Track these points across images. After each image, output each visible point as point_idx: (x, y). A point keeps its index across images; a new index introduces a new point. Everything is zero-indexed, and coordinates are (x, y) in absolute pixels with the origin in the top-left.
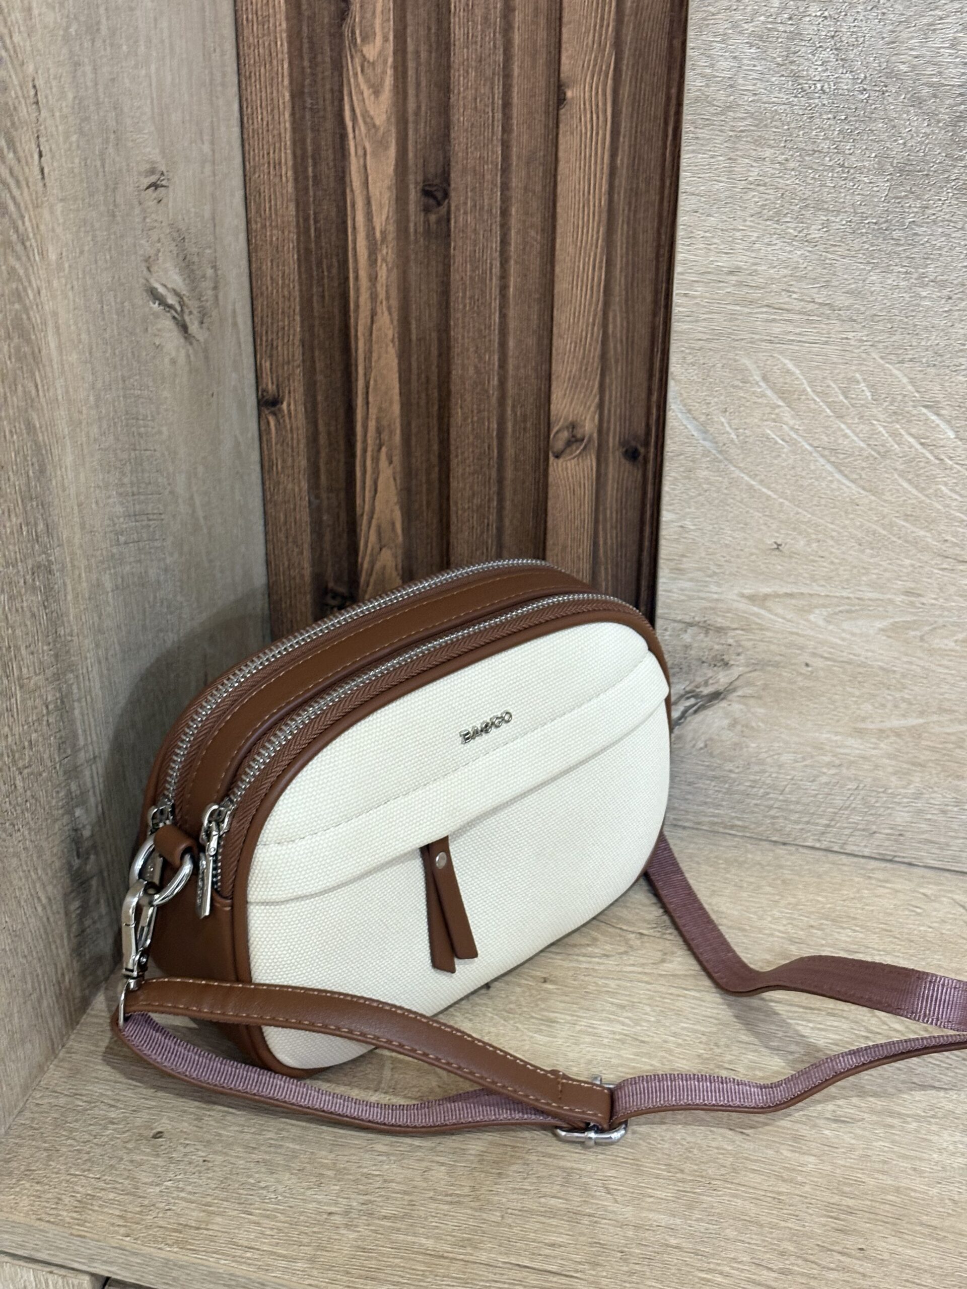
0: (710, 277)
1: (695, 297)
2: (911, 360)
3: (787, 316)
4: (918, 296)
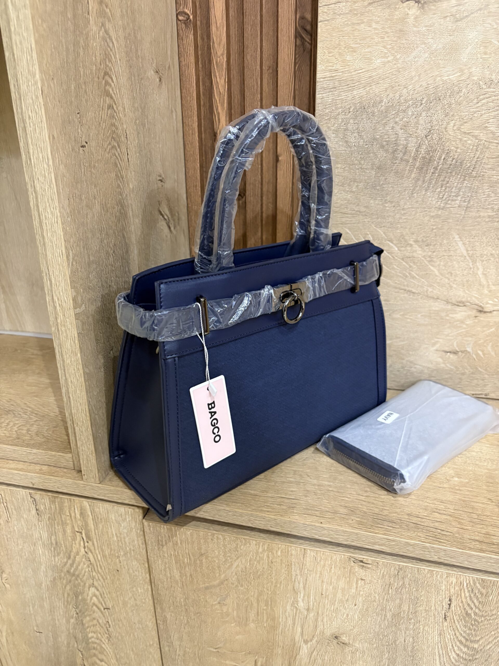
2: (384, 227)
3: (347, 215)
4: (385, 206)
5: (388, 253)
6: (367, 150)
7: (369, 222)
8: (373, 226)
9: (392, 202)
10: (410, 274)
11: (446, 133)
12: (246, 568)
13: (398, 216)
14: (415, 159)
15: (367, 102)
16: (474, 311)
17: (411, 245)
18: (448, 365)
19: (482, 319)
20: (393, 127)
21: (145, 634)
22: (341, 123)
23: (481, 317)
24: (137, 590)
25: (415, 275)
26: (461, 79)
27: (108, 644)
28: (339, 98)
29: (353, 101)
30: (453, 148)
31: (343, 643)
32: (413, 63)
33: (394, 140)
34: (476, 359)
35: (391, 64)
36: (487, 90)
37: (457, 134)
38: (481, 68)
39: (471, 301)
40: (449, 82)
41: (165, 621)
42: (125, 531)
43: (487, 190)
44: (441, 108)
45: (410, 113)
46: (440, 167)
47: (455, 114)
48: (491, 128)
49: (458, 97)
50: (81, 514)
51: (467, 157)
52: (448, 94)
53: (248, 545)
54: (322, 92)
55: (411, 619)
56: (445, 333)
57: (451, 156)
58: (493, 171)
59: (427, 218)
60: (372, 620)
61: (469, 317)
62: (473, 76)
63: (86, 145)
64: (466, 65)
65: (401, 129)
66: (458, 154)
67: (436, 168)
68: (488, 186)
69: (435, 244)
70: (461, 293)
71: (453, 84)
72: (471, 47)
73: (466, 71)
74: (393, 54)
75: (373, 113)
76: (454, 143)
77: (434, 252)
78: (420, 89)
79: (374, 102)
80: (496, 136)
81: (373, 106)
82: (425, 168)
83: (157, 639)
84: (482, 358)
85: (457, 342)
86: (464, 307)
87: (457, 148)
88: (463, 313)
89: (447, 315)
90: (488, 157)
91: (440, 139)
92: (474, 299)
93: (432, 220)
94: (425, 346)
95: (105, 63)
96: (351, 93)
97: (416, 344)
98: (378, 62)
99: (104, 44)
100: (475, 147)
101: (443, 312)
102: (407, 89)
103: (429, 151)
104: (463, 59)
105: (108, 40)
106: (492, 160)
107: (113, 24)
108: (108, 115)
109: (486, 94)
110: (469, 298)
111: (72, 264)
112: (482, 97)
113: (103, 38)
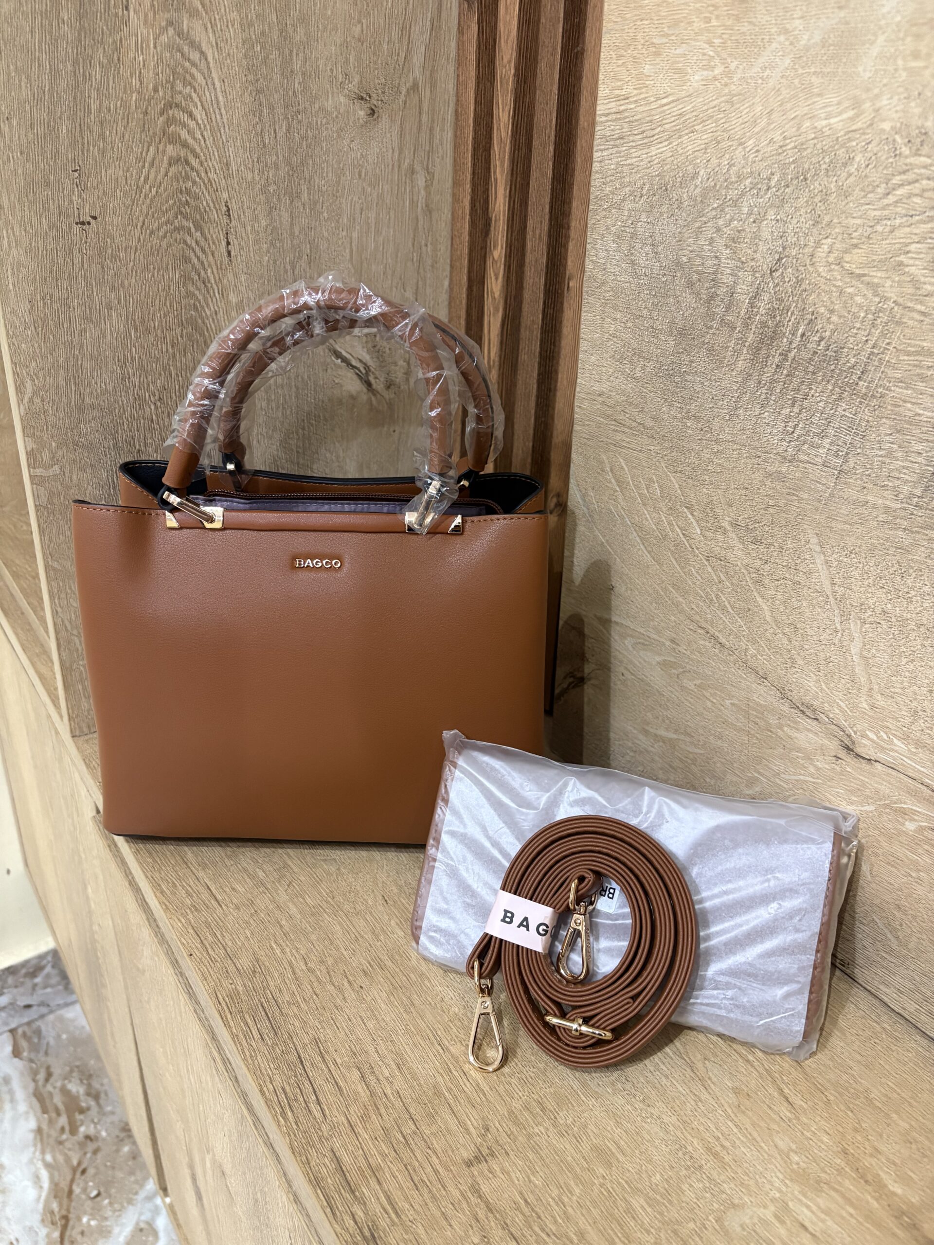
0: (591, 396)
1: (584, 409)
2: (680, 472)
3: (623, 429)
4: (685, 425)
5: (683, 534)
6: (664, 288)
7: (657, 453)
8: (663, 465)
9: (698, 419)
10: (717, 596)
11: (811, 269)
13: (705, 455)
14: (746, 325)
15: (672, 174)
16: (836, 743)
17: (725, 532)
19: (849, 770)
20: (712, 241)
22: (627, 220)
23: (847, 763)
25: (726, 603)
26: (854, 128)
28: (628, 162)
29: (649, 171)
30: (822, 310)
31: (230, 1193)
32: (760, 81)
33: (711, 270)
35: (719, 85)
36: (911, 160)
37: (835, 273)
38: (902, 97)
39: (831, 716)
40: (828, 133)
43: (887, 438)
44: (807, 202)
45: (745, 210)
46: (792, 354)
47: (835, 221)
48: (913, 270)
49: (845, 174)
51: (852, 339)
52: (824, 167)
54: (602, 147)
56: (775, 768)
57: (817, 331)
58: (907, 388)
59: (758, 476)
61: (822, 750)
62: (884, 120)
63: (93, 222)
64: (868, 90)
65: (727, 246)
66: (832, 326)
67: (784, 355)
68: (890, 427)
69: (770, 544)
70: (812, 685)
71: (837, 138)
72: (882, 38)
73: (868, 105)
74: (723, 61)
75: (680, 202)
76: (826, 298)
77: (766, 562)
78: (769, 149)
79: (683, 176)
80: (922, 291)
81: (681, 186)
82: (764, 352)
86: (816, 722)
88: (811, 736)
90: (899, 348)
91: (799, 282)
92: (837, 711)
93: (768, 483)
94: (735, 779)
95: (172, 88)
96: (646, 151)
97: (718, 765)
98: (696, 78)
99: (172, 56)
100: (870, 316)
101: (774, 715)
102: (744, 148)
103: (774, 309)
104: (865, 71)
105: (186, 49)
106: (906, 358)
107: (206, 20)
108: (170, 174)
109: (908, 170)
110: (826, 705)
111: (31, 400)
112: (896, 180)
113: (170, 47)
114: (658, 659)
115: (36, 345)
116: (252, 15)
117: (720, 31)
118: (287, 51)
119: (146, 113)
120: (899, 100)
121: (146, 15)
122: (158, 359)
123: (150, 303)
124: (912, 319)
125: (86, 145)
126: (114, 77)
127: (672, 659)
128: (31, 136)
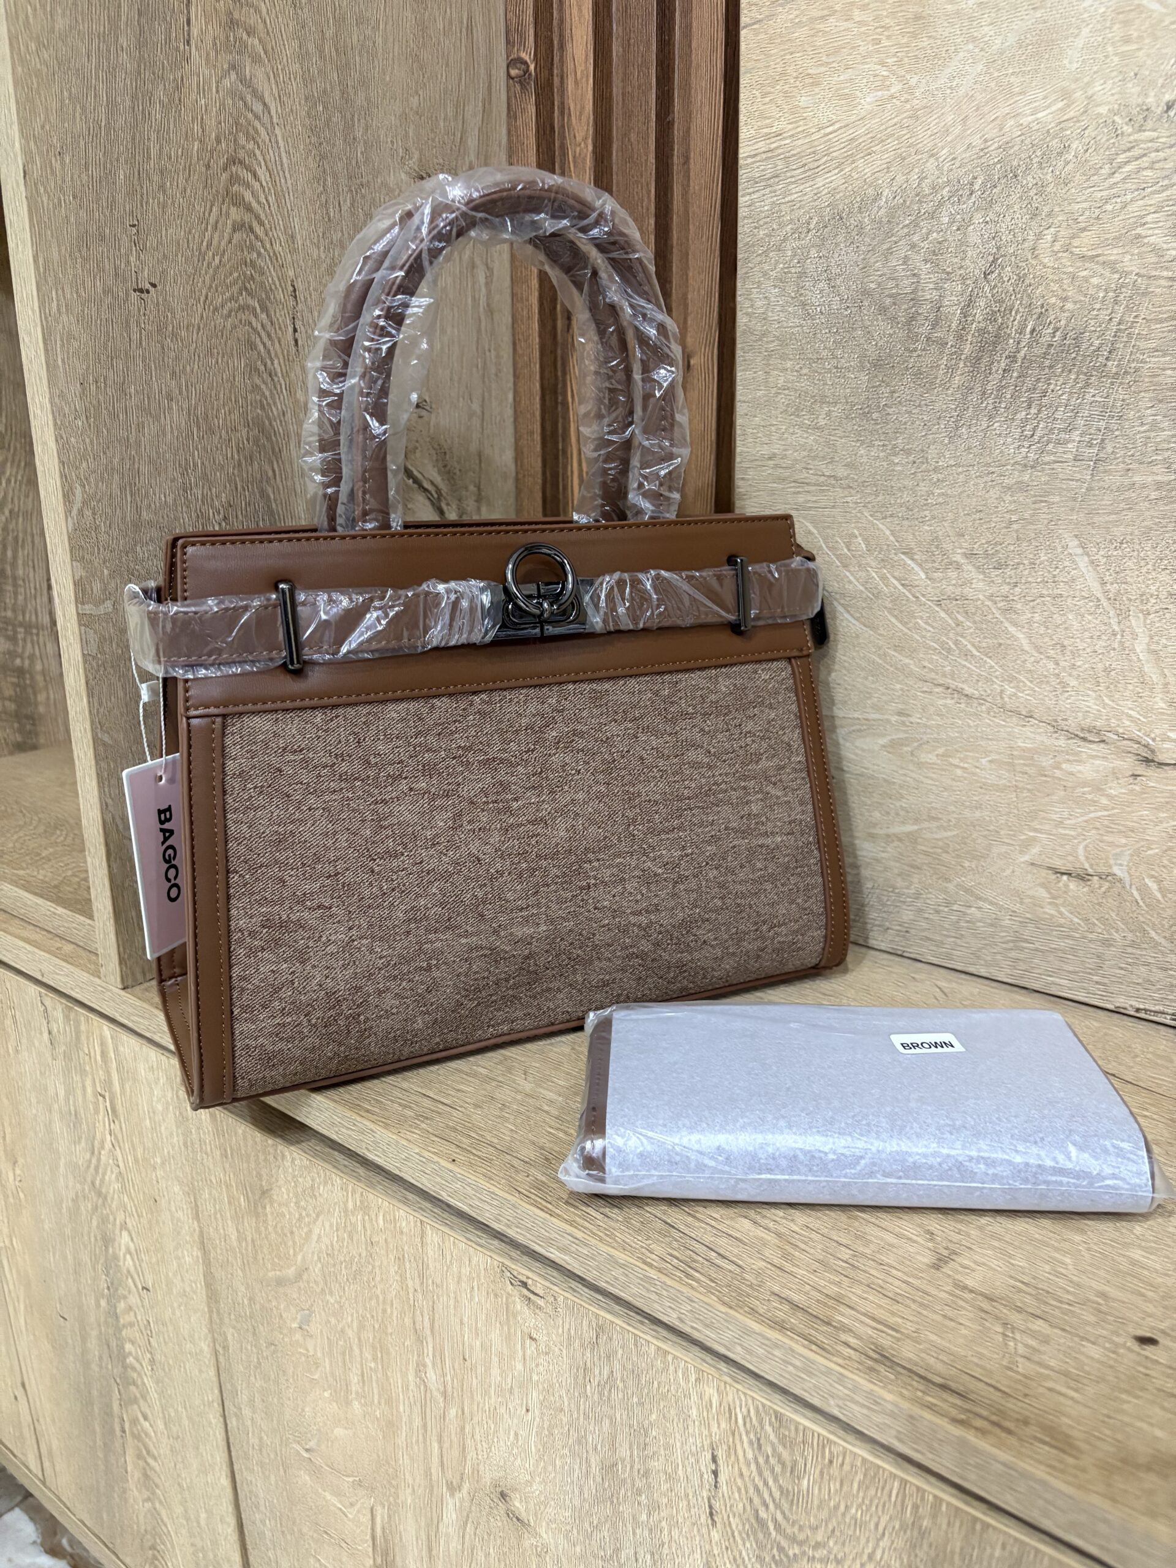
5: (903, 585)
6: (848, 322)
7: (857, 503)
8: (866, 514)
9: (908, 452)
10: (956, 643)
11: (1034, 262)
12: (332, 1245)
13: (923, 488)
14: (960, 338)
15: (846, 201)
16: (1130, 760)
17: (958, 567)
18: (1062, 909)
19: (1152, 784)
20: (905, 261)
21: (201, 1371)
22: (791, 261)
23: (1149, 778)
24: (184, 1257)
25: (969, 647)
26: (1065, 117)
27: (152, 1377)
28: (787, 199)
29: (817, 203)
30: (1053, 300)
31: (518, 1519)
32: (949, 91)
33: (908, 290)
34: (1141, 903)
35: (898, 103)
36: (1136, 136)
37: (1063, 261)
38: (1116, 80)
39: (1121, 730)
40: (1037, 127)
41: (226, 1348)
42: (160, 1107)
43: (1149, 411)
44: (1021, 198)
45: (946, 219)
46: (1022, 354)
47: (1057, 209)
48: (1152, 239)
49: (1061, 164)
50: (104, 1054)
51: (1092, 322)
52: (1035, 160)
53: (329, 1186)
54: (751, 190)
55: (639, 1492)
56: (1054, 817)
57: (1050, 323)
58: (1163, 356)
59: (994, 494)
60: (563, 1468)
61: (1115, 774)
62: (1099, 105)
63: (152, 289)
64: (1077, 80)
65: (926, 261)
66: (1067, 314)
68: (1150, 401)
69: (1018, 564)
70: (1091, 703)
71: (1048, 131)
72: (1087, 30)
73: (1078, 94)
74: (901, 79)
75: (860, 228)
76: (1055, 287)
77: (1016, 585)
78: (968, 155)
79: (862, 200)
80: (1167, 258)
81: (860, 212)
82: (985, 360)
83: (217, 1391)
84: (1158, 901)
85: (1086, 846)
86: (1102, 745)
87: (1065, 299)
88: (1097, 762)
89: (1058, 767)
90: (1148, 318)
91: (1021, 278)
92: (1128, 723)
93: (1008, 498)
94: (1004, 849)
95: (235, 140)
96: (811, 183)
97: (979, 841)
98: (868, 101)
99: (234, 104)
100: (1111, 294)
101: (1046, 755)
102: (937, 159)
103: (995, 312)
104: (1070, 63)
105: (249, 98)
106: (1158, 326)
107: (269, 69)
108: (234, 241)
109: (1133, 147)
110: (1113, 721)
111: (81, 512)
112: (1122, 158)
113: (232, 93)
114: (882, 741)
115: (87, 440)
116: (314, 70)
117: (893, 50)
118: (349, 116)
119: (208, 167)
120: (1114, 83)
121: (208, 54)
122: (223, 467)
123: (213, 395)
124: (1159, 286)
125: (145, 196)
126: (175, 120)
127: (902, 735)
128: (84, 178)
